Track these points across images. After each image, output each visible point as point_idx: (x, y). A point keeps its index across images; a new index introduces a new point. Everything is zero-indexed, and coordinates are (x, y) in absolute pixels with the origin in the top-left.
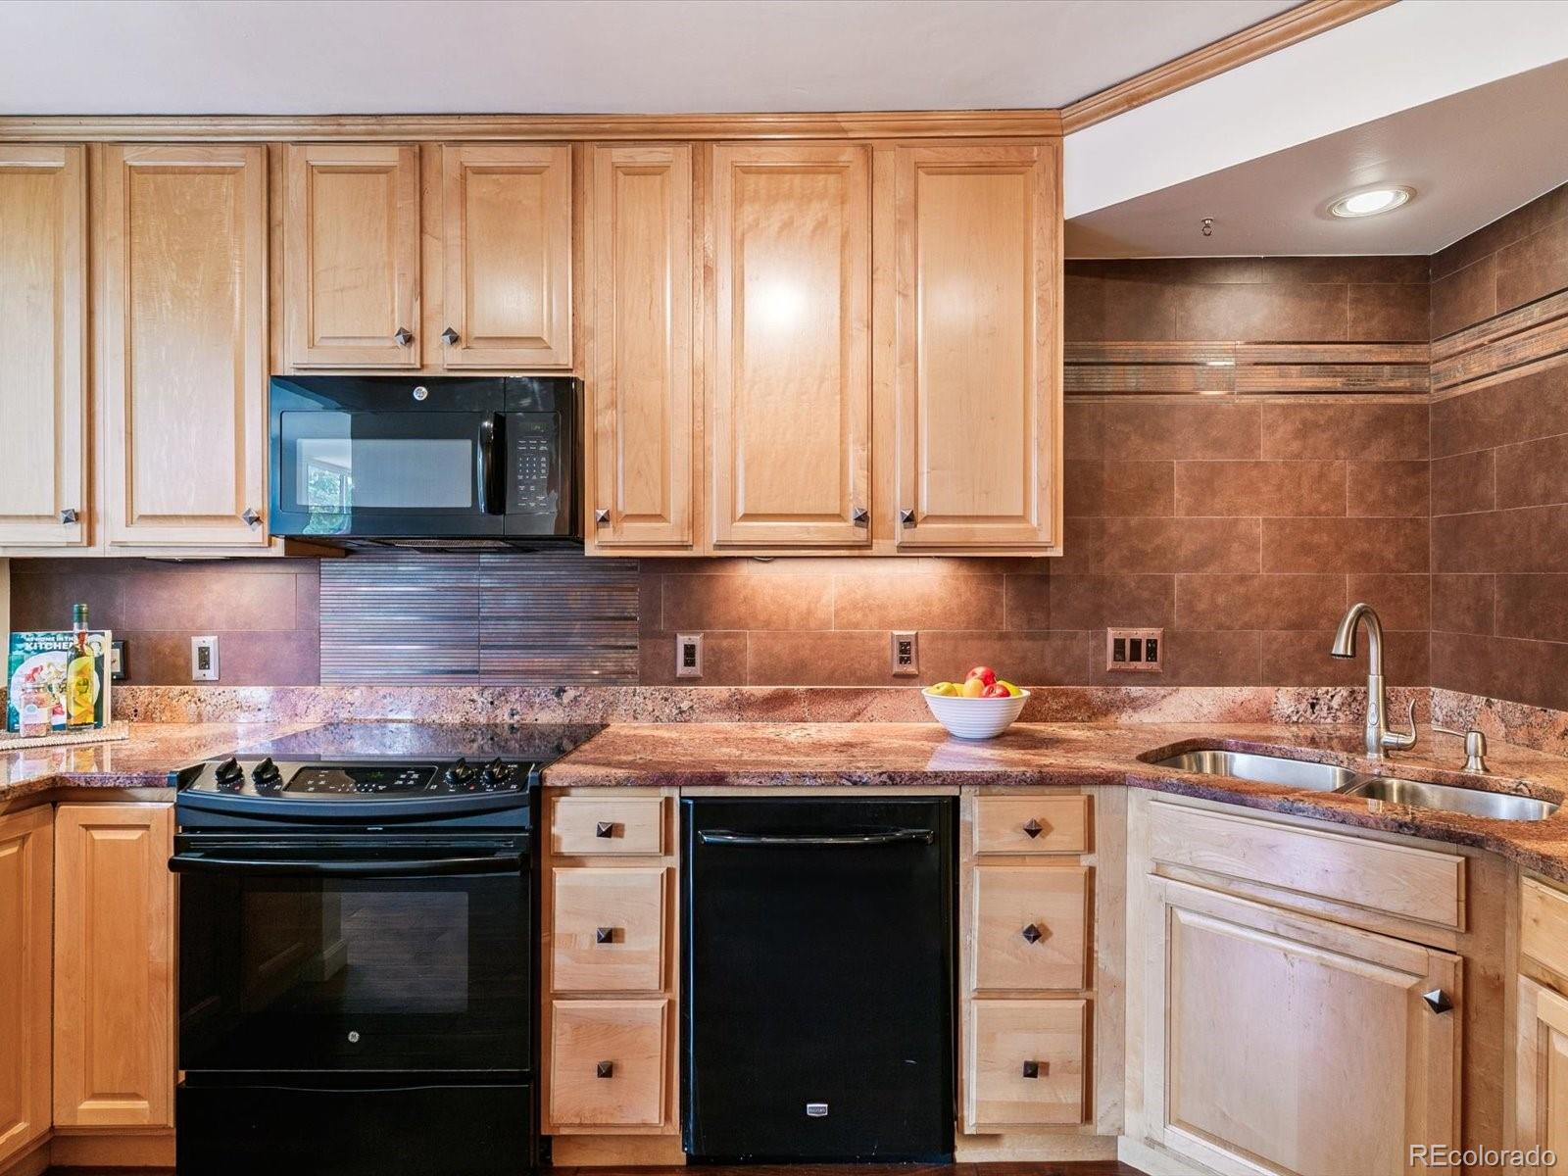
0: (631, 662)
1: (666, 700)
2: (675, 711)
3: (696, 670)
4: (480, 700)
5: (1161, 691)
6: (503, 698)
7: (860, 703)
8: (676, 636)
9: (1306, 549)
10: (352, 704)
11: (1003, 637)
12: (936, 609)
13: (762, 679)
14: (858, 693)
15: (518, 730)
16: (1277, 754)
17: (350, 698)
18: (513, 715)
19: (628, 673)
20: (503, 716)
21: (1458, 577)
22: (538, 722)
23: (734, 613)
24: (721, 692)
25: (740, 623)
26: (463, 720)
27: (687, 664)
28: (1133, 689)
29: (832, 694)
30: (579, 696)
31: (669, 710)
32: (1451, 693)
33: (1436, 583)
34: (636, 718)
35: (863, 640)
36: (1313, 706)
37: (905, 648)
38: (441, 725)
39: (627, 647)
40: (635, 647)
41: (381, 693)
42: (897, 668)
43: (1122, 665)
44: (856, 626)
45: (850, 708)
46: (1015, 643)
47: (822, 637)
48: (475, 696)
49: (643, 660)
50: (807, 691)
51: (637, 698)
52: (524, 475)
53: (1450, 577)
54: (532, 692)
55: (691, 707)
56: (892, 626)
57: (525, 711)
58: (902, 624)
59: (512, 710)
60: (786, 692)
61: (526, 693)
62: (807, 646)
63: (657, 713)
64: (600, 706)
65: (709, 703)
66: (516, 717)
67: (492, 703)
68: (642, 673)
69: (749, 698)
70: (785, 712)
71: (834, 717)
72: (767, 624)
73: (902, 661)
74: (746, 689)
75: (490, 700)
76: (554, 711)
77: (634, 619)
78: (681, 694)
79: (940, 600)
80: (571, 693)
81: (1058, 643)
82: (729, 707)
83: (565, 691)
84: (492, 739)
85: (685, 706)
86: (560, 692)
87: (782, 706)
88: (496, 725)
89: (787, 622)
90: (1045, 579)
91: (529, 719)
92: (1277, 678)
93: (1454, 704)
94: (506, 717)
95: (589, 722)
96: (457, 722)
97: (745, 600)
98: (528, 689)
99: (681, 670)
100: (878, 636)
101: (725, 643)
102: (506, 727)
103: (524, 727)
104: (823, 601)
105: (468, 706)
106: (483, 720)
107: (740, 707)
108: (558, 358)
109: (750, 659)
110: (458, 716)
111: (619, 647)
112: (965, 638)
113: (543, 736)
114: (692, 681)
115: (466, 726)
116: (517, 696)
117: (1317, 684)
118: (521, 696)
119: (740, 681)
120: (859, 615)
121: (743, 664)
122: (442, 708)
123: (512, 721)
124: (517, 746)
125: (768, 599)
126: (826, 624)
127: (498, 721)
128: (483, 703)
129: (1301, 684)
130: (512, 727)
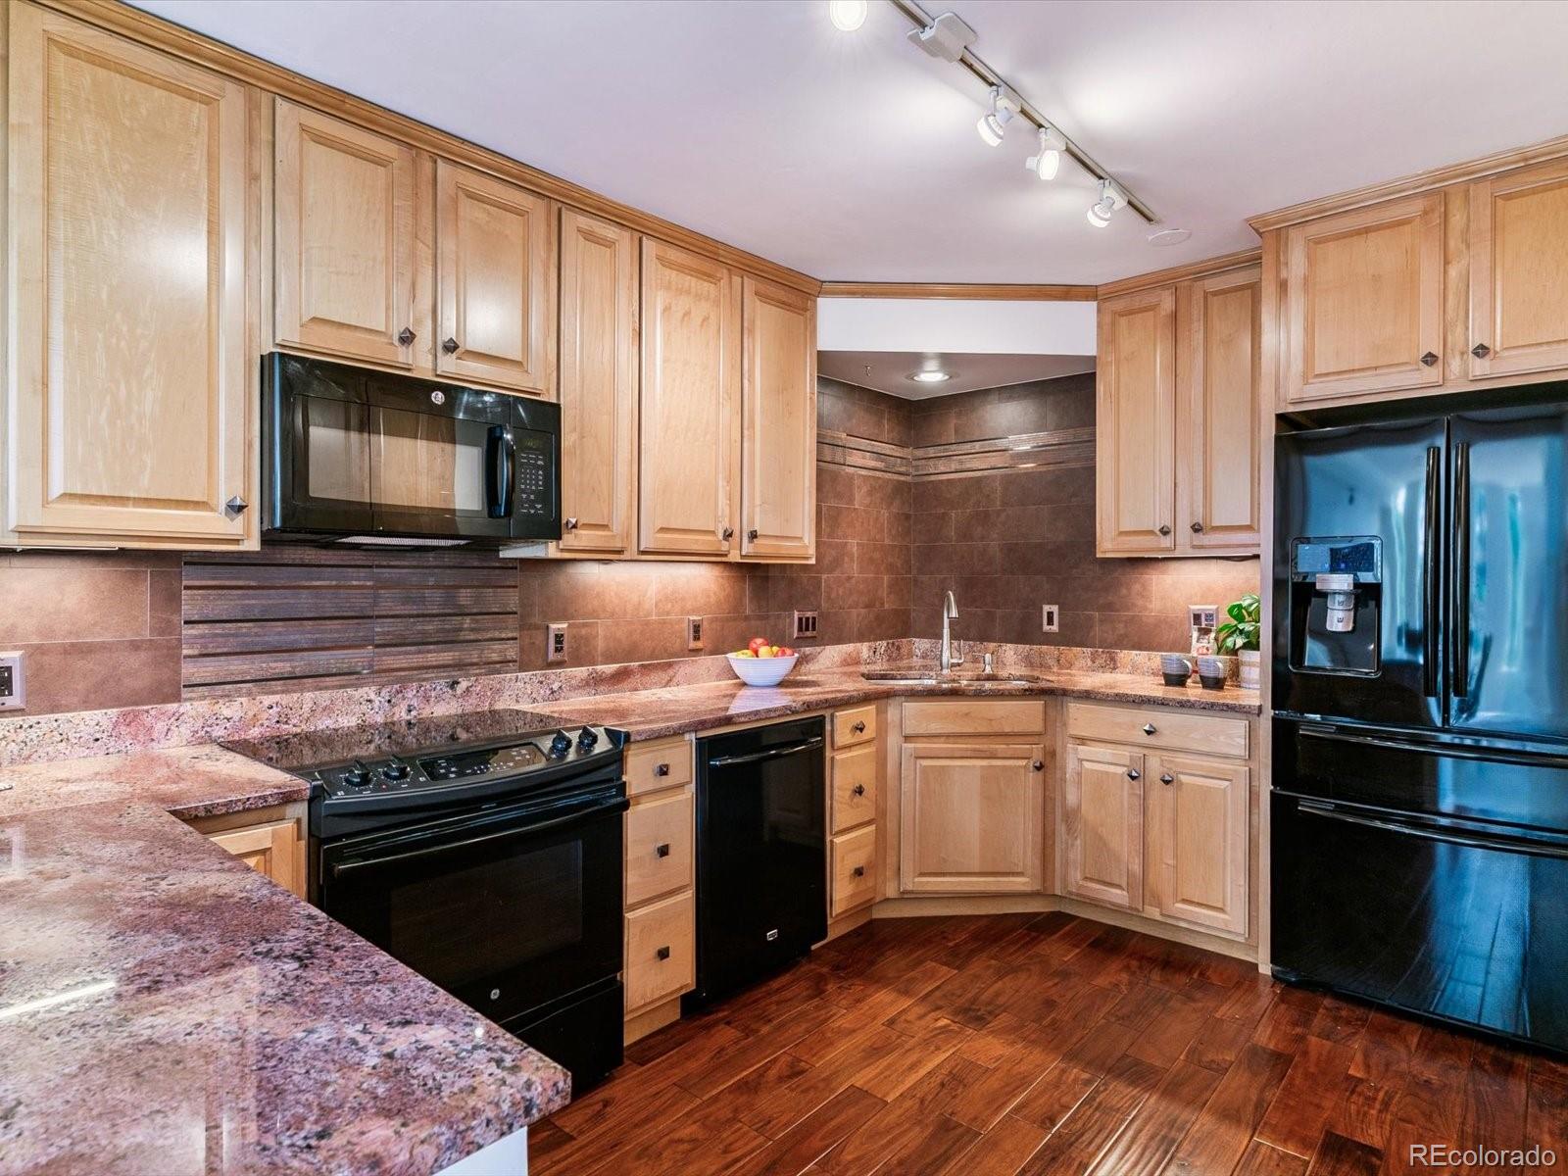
0: (512, 652)
1: (541, 683)
2: (548, 692)
3: (564, 656)
4: (377, 700)
5: (818, 649)
6: (400, 695)
7: (671, 672)
8: (548, 627)
9: (871, 560)
10: (228, 720)
11: (747, 618)
12: (713, 599)
13: (609, 659)
14: (670, 665)
15: (415, 725)
16: (899, 677)
17: (227, 713)
18: (410, 711)
19: (509, 662)
20: (401, 714)
21: (930, 578)
22: (434, 715)
23: (590, 607)
24: (582, 672)
25: (594, 614)
26: (360, 721)
27: (557, 650)
28: (807, 649)
29: (655, 667)
30: (471, 687)
31: (544, 692)
32: (926, 640)
33: (916, 581)
34: (517, 701)
35: (672, 624)
36: (875, 652)
37: (697, 629)
38: (336, 730)
39: (508, 639)
40: (515, 639)
41: (266, 703)
42: (693, 645)
43: (801, 635)
44: (668, 614)
45: (664, 676)
46: (753, 622)
47: (647, 623)
48: (372, 696)
49: (522, 650)
50: (640, 666)
51: (519, 683)
52: (526, 485)
53: (924, 578)
54: (428, 686)
55: (560, 687)
56: (688, 613)
57: (422, 706)
58: (694, 611)
59: (409, 706)
60: (626, 668)
61: (423, 688)
62: (638, 631)
63: (534, 695)
64: (489, 694)
65: (573, 682)
66: (413, 713)
67: (389, 701)
68: (521, 662)
69: (601, 676)
70: (625, 685)
71: (655, 684)
72: (612, 615)
73: (697, 638)
74: (599, 668)
75: (388, 698)
76: (449, 703)
77: (515, 613)
78: (553, 677)
79: (715, 593)
80: (464, 684)
81: (772, 622)
82: (588, 684)
83: (458, 683)
84: (389, 737)
85: (555, 687)
86: (453, 685)
87: (623, 680)
88: (393, 723)
89: (625, 613)
90: (767, 578)
91: (426, 713)
92: (861, 639)
93: (928, 646)
94: (403, 714)
95: (478, 710)
96: (354, 724)
97: (598, 594)
98: (424, 683)
99: (552, 656)
100: (681, 621)
101: (583, 632)
102: (403, 723)
103: (420, 721)
104: (649, 594)
105: (364, 708)
106: (380, 719)
107: (595, 682)
108: (536, 382)
109: (601, 644)
110: (354, 719)
111: (503, 639)
112: (728, 620)
113: (438, 727)
114: (560, 664)
115: (362, 728)
116: (415, 691)
117: (875, 640)
118: (418, 692)
119: (594, 663)
120: (670, 605)
121: (595, 648)
122: (337, 712)
123: (409, 717)
124: (414, 740)
125: (612, 594)
126: (649, 614)
127: (395, 719)
128: (380, 702)
129: (870, 641)
130: (409, 723)
